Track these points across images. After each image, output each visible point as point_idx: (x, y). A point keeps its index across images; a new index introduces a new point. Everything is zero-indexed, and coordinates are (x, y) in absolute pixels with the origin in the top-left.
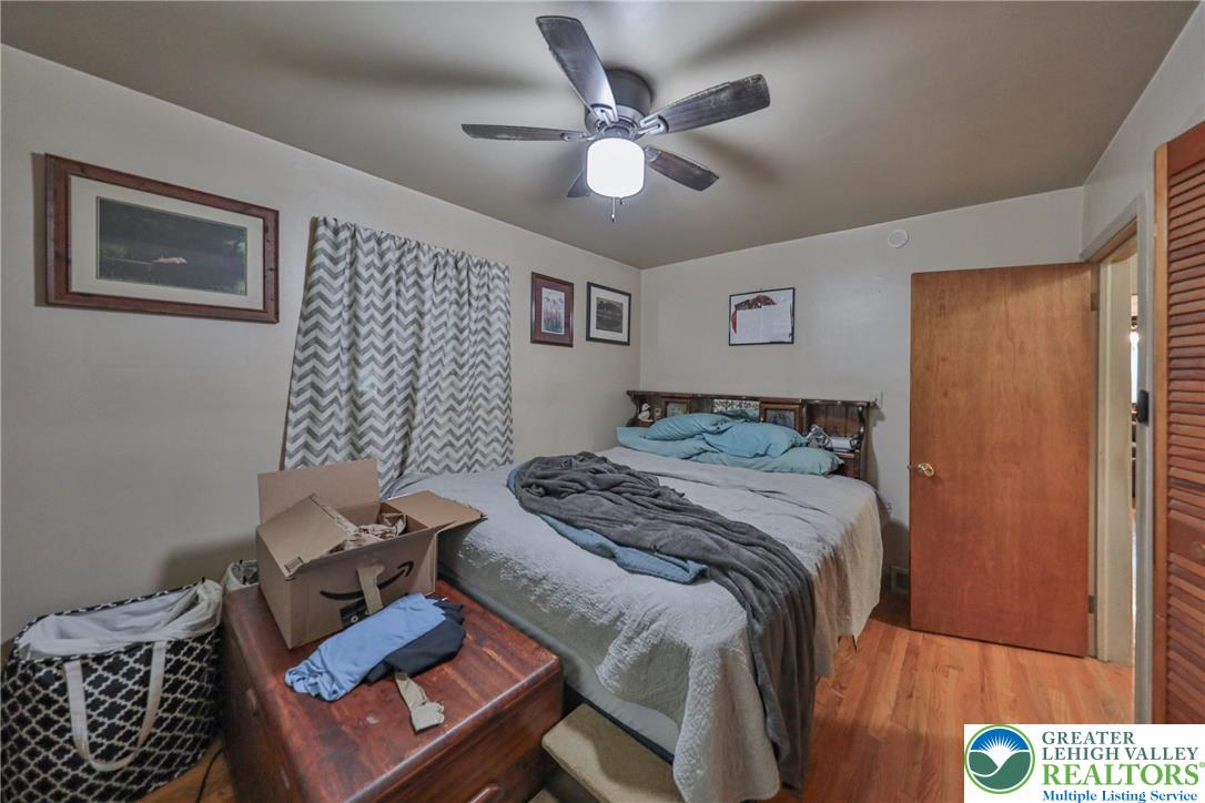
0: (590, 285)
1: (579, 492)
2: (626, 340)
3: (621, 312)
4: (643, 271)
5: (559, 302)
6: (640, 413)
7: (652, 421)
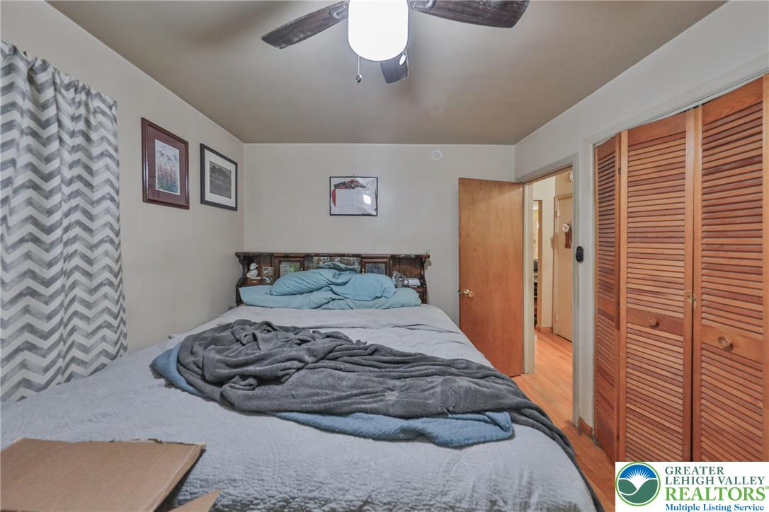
0: (203, 147)
1: (298, 369)
2: (234, 206)
3: (230, 179)
4: (245, 144)
5: (173, 159)
6: (248, 272)
7: (260, 278)
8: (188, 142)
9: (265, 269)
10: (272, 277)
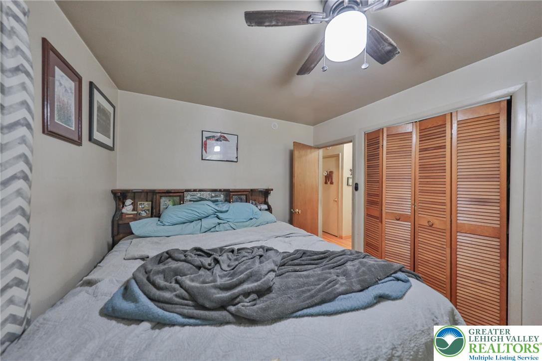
0: (92, 85)
2: (112, 146)
3: (110, 120)
4: (119, 90)
5: (70, 91)
6: (123, 207)
7: (136, 212)
8: (82, 77)
9: (141, 204)
10: (148, 210)
